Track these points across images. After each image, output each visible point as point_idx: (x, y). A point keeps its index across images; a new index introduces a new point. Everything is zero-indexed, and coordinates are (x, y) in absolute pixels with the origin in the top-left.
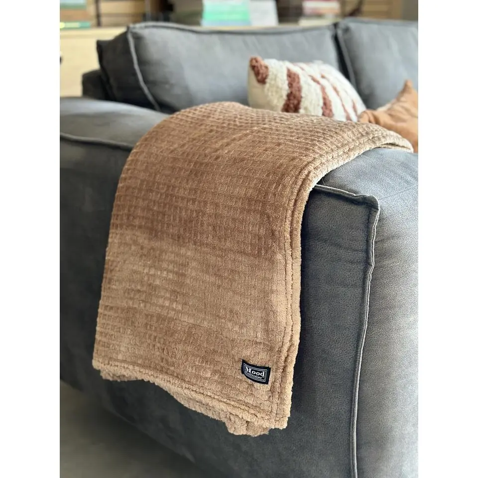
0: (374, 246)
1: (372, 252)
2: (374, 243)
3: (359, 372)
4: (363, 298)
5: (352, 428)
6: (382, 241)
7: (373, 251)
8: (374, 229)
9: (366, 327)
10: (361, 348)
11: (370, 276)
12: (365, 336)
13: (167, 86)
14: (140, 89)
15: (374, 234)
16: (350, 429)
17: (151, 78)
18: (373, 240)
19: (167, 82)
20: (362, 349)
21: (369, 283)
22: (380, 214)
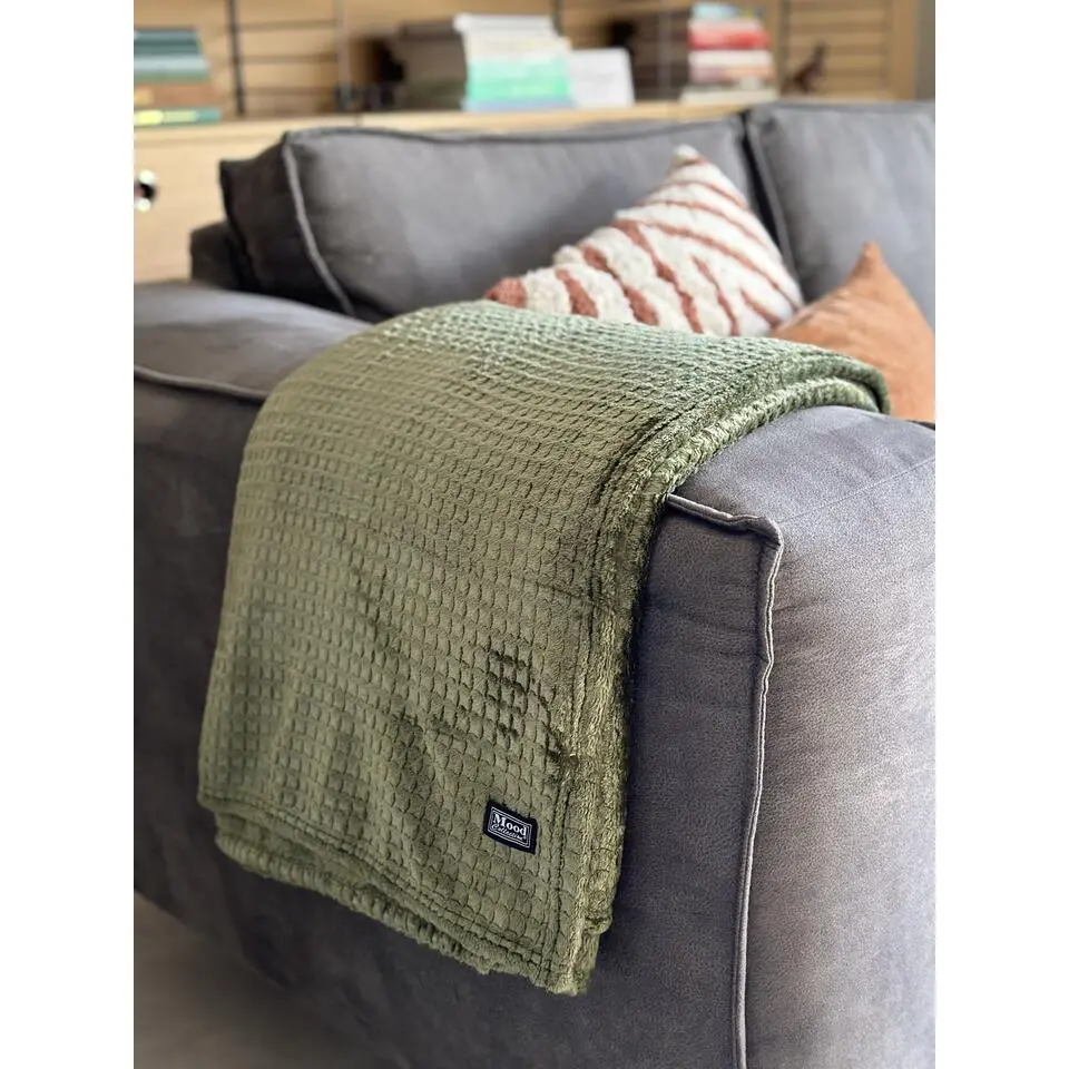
0: (771, 619)
1: (768, 633)
2: (770, 614)
3: (748, 887)
4: (752, 730)
5: (736, 1007)
6: (791, 609)
7: (770, 631)
8: (771, 586)
9: (759, 791)
10: (750, 837)
11: (765, 683)
12: (757, 811)
13: (369, 259)
14: (311, 265)
15: (771, 595)
16: (731, 1010)
17: (333, 242)
18: (769, 609)
19: (367, 251)
20: (753, 838)
21: (763, 699)
22: (785, 552)
